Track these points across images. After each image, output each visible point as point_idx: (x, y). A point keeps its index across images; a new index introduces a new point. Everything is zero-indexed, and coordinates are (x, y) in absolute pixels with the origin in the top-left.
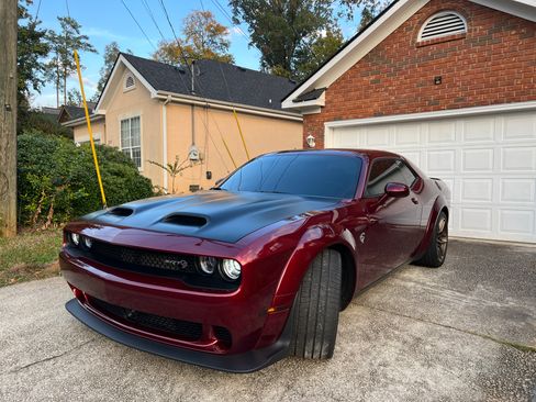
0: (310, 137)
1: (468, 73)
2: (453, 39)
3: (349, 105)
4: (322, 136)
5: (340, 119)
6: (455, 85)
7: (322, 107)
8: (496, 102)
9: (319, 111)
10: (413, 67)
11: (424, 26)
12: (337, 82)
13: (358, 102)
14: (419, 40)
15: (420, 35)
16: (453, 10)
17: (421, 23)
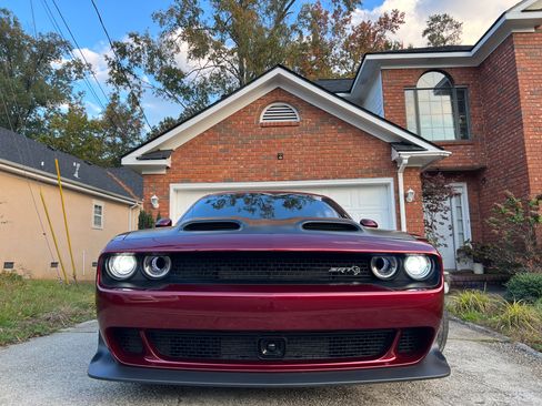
0: (155, 197)
1: (302, 154)
2: (290, 125)
3: (198, 169)
4: (168, 197)
5: (189, 181)
6: (293, 162)
7: (168, 168)
8: (325, 178)
9: (164, 172)
10: (258, 142)
11: (265, 111)
12: (185, 146)
13: (207, 168)
14: (261, 121)
15: (262, 117)
16: (288, 103)
17: (263, 108)
